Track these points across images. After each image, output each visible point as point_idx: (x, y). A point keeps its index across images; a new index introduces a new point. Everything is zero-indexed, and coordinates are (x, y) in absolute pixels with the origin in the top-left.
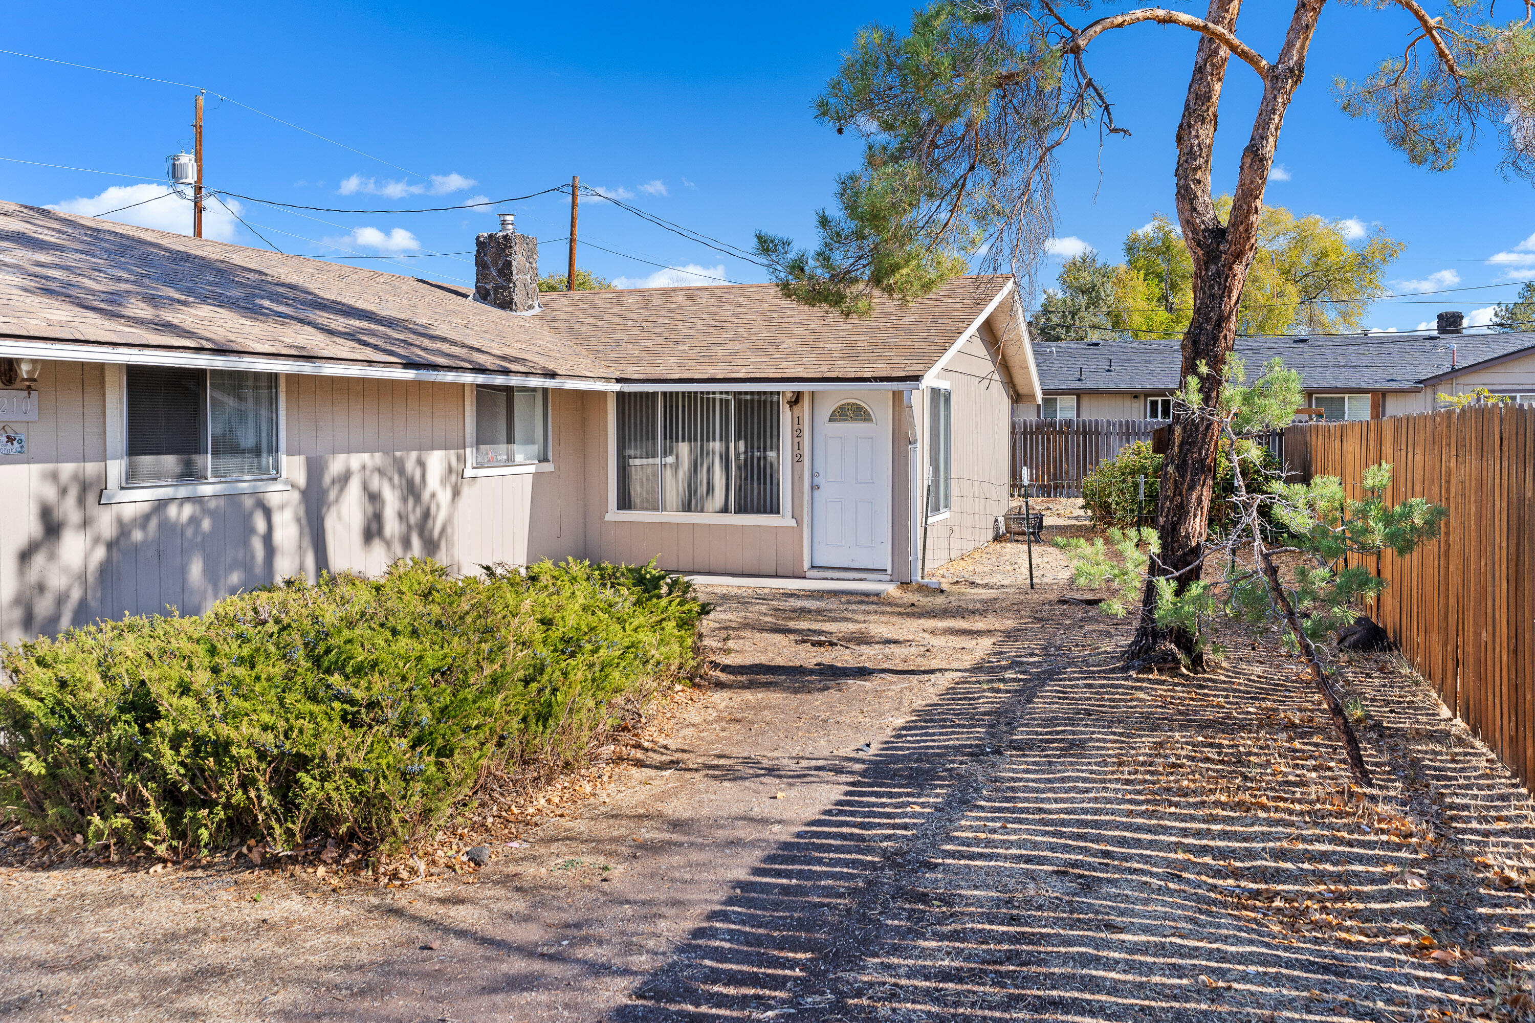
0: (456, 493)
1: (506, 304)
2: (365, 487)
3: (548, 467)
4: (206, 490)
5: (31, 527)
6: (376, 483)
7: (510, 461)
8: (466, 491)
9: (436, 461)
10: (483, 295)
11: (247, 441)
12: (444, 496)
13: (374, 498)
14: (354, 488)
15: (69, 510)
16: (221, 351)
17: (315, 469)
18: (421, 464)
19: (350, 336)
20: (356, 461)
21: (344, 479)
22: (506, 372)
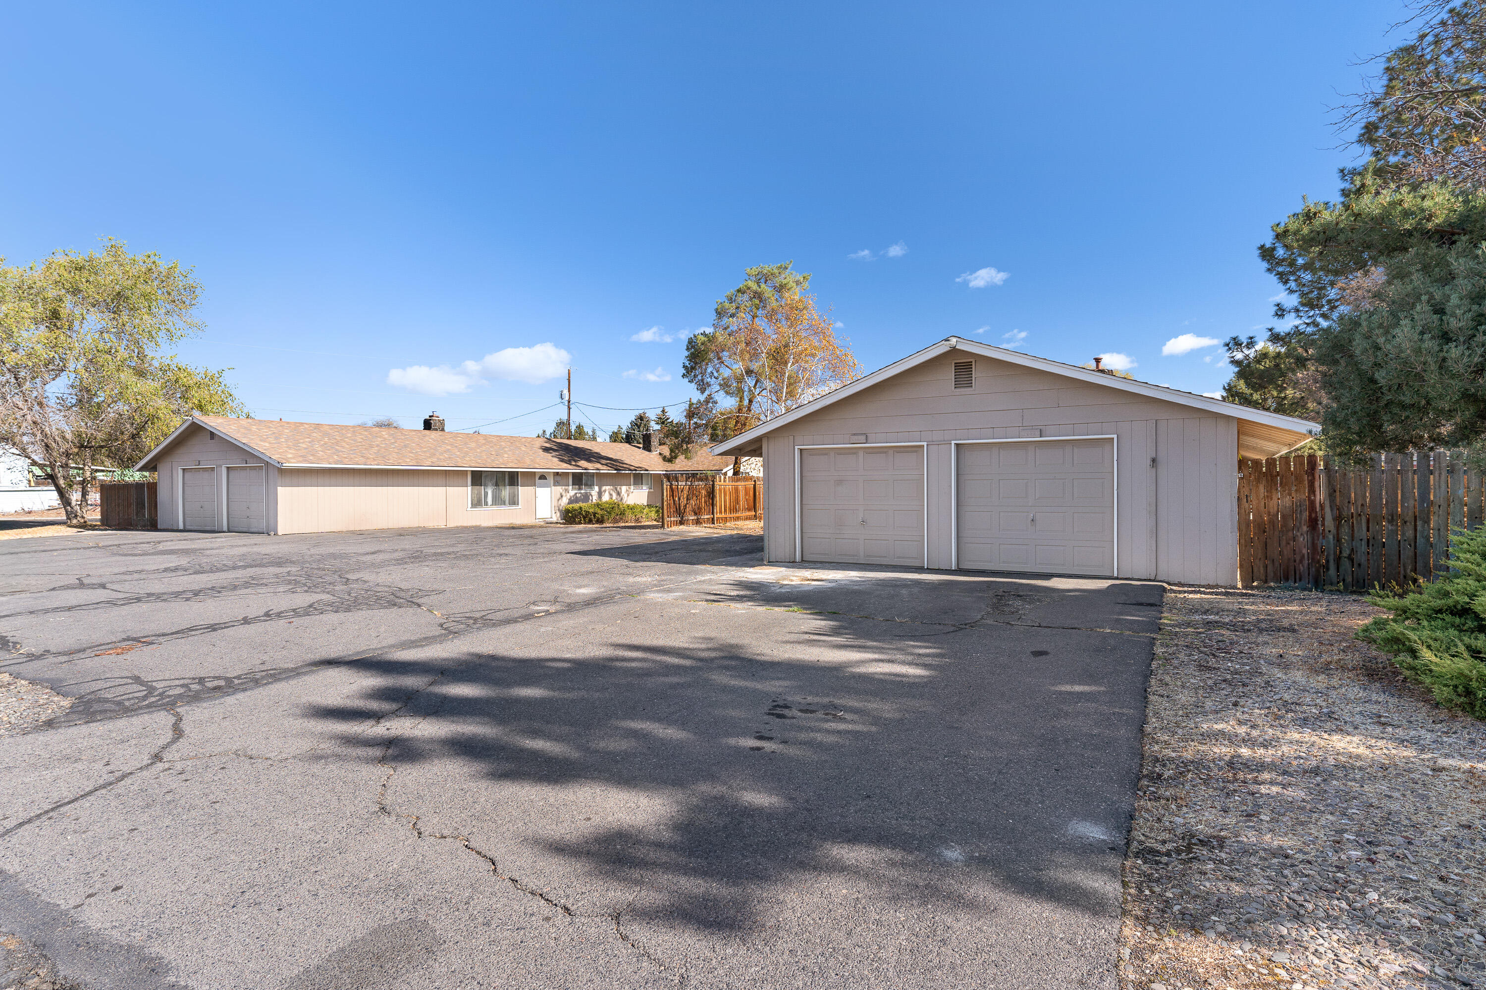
0: (628, 495)
1: (650, 451)
2: (609, 492)
3: (652, 490)
4: (582, 491)
5: (559, 496)
6: (611, 492)
7: (642, 489)
8: (631, 495)
9: (624, 488)
10: (644, 448)
11: (589, 483)
12: (626, 495)
13: (611, 495)
14: (607, 493)
15: (564, 494)
16: (586, 469)
17: (600, 489)
18: (620, 489)
19: (606, 465)
20: (607, 488)
21: (605, 491)
22: (636, 470)
